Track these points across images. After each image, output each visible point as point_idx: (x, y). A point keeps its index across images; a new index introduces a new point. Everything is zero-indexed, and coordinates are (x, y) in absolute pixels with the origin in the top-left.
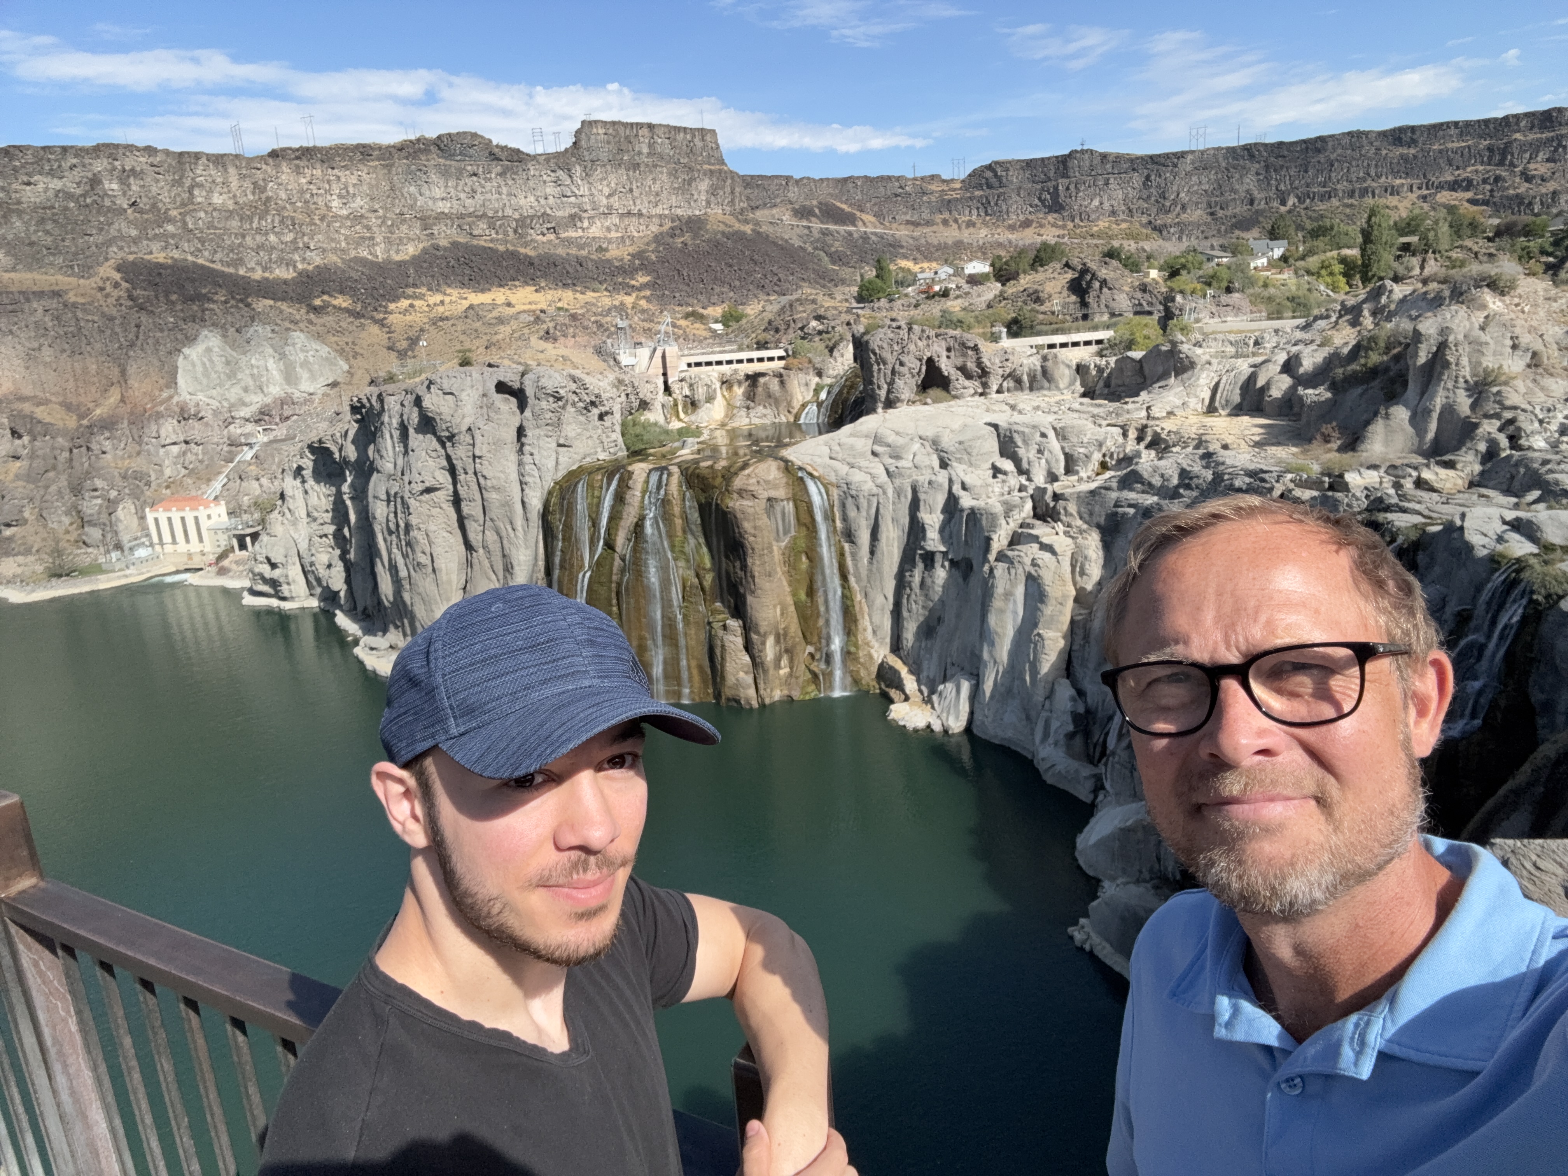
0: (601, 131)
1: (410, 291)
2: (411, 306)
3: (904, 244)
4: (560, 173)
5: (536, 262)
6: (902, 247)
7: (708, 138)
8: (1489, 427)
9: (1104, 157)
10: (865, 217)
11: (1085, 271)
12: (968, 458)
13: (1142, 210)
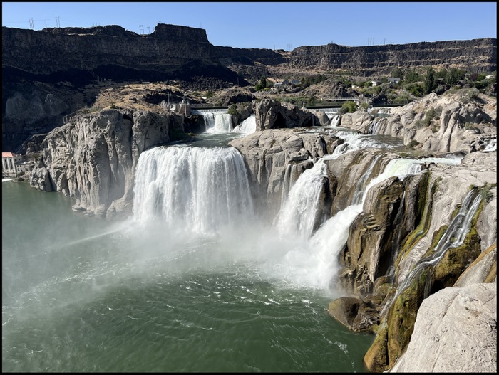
0: (165, 28)
1: (93, 81)
5: (140, 73)
6: (270, 74)
7: (203, 32)
9: (339, 46)
10: (257, 63)
12: (291, 147)
13: (352, 66)
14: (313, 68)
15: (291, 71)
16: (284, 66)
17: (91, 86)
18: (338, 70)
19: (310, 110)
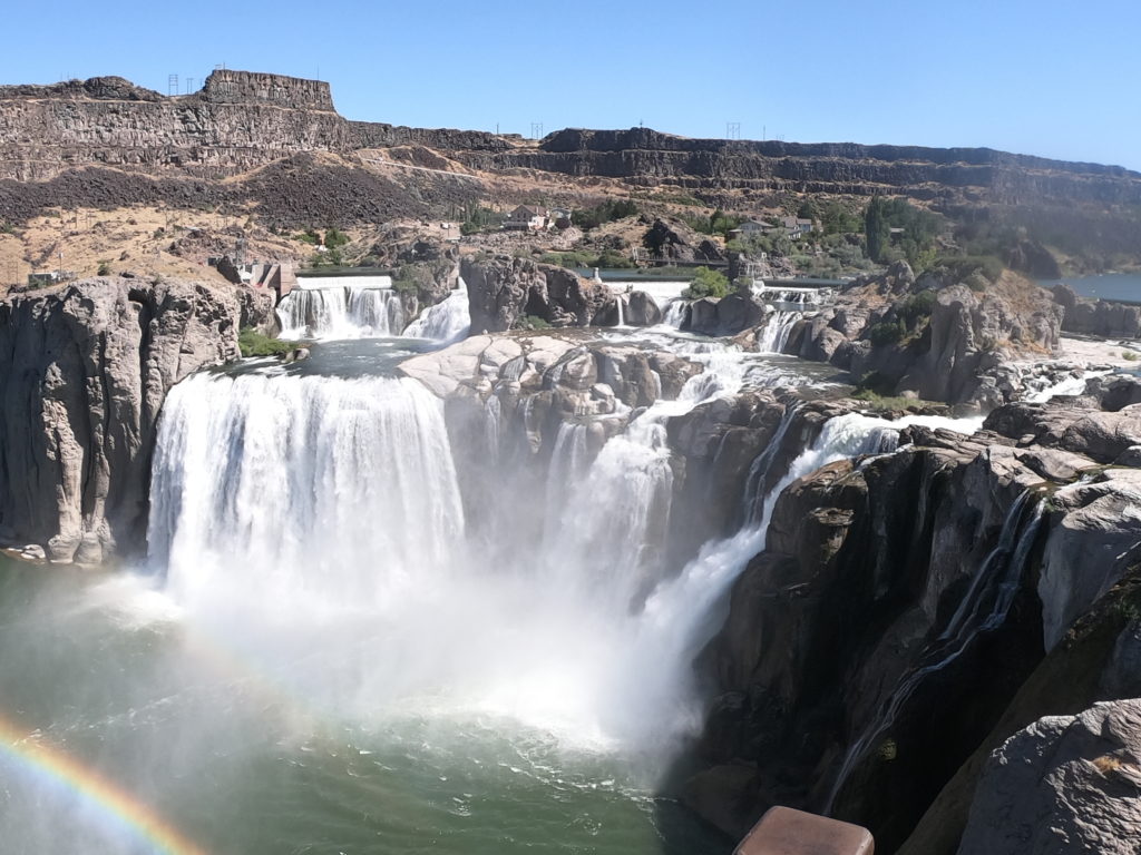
0: (228, 79)
1: (47, 209)
2: (47, 222)
3: (488, 188)
4: (188, 112)
5: (159, 186)
6: (484, 190)
7: (322, 89)
10: (453, 163)
11: (658, 225)
12: (570, 381)
13: (690, 184)
14: (594, 183)
15: (542, 186)
16: (524, 174)
17: (42, 220)
18: (657, 189)
19: (613, 286)
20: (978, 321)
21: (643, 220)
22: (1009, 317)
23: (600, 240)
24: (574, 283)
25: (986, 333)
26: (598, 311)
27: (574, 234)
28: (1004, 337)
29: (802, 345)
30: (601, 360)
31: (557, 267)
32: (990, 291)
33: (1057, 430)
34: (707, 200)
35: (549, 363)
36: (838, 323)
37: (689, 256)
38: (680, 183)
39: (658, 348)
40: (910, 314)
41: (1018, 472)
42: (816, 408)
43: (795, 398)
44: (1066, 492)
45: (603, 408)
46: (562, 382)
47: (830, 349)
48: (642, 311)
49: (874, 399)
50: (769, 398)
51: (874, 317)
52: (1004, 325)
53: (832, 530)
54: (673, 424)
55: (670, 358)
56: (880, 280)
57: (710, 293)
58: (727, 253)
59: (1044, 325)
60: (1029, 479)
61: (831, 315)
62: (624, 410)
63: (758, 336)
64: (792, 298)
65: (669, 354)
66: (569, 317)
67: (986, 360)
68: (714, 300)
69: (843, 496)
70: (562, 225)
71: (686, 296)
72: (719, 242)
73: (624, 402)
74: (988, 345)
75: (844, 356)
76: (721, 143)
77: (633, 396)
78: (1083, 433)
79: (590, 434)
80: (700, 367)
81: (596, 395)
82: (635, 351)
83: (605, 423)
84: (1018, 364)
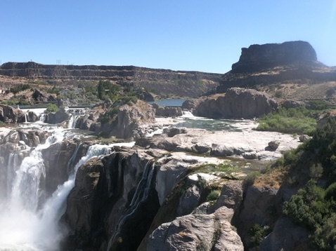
8: (136, 132)
9: (37, 64)
11: (36, 91)
12: (12, 141)
13: (46, 78)
15: (1, 80)
18: (36, 80)
19: (23, 110)
20: (131, 115)
21: (32, 90)
22: (140, 113)
23: (19, 97)
24: (11, 110)
25: (134, 118)
26: (19, 118)
27: (11, 95)
28: (139, 118)
29: (80, 125)
30: (21, 134)
31: (6, 105)
32: (134, 106)
33: (156, 143)
34: (51, 83)
35: (5, 135)
36: (91, 118)
37: (46, 100)
38: (43, 78)
39: (38, 129)
40: (112, 114)
41: (146, 156)
42: (86, 143)
43: (80, 141)
44: (160, 160)
45: (22, 148)
46: (9, 141)
47: (89, 126)
48: (32, 117)
49: (102, 139)
50: (72, 141)
51: (101, 115)
52: (139, 115)
53: (94, 179)
54: (44, 151)
55: (41, 132)
56: (102, 105)
57: (53, 111)
58: (57, 99)
59: (150, 114)
60: (149, 158)
61: (89, 115)
62: (28, 148)
63: (68, 123)
64: (77, 111)
65: (41, 130)
66: (10, 120)
67: (134, 125)
68: (54, 113)
69: (96, 168)
70: (7, 92)
71: (45, 112)
72: (55, 96)
73: (29, 146)
74: (135, 121)
75: (93, 128)
76: (55, 66)
77: (31, 144)
78: (163, 144)
79: (19, 156)
80: (50, 134)
81: (20, 144)
82: (31, 130)
83: (23, 153)
84: (144, 126)
